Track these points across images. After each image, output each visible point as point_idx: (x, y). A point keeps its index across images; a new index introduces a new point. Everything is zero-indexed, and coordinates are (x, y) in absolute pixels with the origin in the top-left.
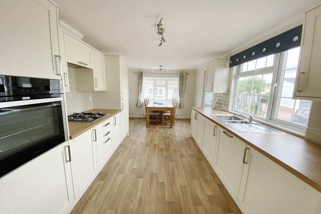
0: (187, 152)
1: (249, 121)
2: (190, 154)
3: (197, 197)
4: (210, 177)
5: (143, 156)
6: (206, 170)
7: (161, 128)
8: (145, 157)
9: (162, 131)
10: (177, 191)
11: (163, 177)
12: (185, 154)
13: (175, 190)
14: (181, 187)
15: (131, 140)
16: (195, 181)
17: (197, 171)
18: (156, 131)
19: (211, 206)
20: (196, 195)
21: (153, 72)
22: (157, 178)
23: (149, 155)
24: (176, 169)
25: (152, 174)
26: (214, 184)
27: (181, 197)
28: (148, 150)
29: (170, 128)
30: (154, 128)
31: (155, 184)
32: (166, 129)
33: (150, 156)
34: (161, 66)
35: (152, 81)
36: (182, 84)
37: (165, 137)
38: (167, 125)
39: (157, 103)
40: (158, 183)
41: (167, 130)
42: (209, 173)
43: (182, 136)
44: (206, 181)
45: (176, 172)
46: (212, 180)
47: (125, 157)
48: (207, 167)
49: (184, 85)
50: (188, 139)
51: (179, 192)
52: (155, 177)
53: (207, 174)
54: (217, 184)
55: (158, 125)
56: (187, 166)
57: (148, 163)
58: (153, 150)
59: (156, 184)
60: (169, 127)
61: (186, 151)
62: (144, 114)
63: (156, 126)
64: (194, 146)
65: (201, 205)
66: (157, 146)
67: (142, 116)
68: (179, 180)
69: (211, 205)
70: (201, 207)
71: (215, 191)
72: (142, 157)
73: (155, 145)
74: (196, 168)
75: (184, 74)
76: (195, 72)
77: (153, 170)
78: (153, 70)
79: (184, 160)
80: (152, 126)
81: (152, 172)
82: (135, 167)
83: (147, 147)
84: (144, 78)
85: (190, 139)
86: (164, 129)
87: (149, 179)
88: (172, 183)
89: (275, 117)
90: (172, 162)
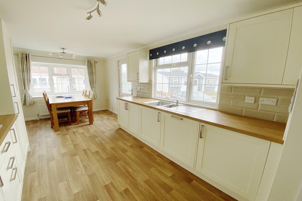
0: (126, 145)
1: (176, 104)
2: (130, 146)
3: (164, 184)
4: (160, 160)
5: (78, 170)
6: (152, 155)
7: (77, 127)
8: (82, 171)
9: (81, 130)
10: (145, 189)
11: (121, 184)
12: (126, 148)
13: (143, 190)
14: (145, 182)
15: (39, 156)
16: (152, 170)
17: (147, 159)
18: (74, 133)
19: (178, 185)
20: (162, 182)
21: (50, 55)
22: (115, 188)
23: (85, 167)
24: (127, 167)
25: (107, 187)
26: (166, 165)
27: (153, 193)
28: (79, 160)
29: (90, 125)
30: (67, 130)
31: (118, 196)
32: (85, 127)
33: (88, 166)
34: (63, 49)
35: (46, 68)
36: (91, 73)
37: (91, 136)
38: (83, 123)
39: (63, 97)
40: (121, 194)
41: (88, 128)
42: (156, 156)
43: (110, 130)
44: (159, 165)
45: (130, 170)
46: (162, 161)
47: (48, 184)
48: (152, 152)
49: (94, 75)
50: (118, 131)
51: (148, 189)
52: (112, 189)
53: (156, 158)
54: (168, 163)
55: (70, 125)
56: (136, 159)
57: (91, 177)
58: (86, 157)
59: (120, 196)
60: (88, 123)
61: (124, 143)
62: (41, 115)
63: (70, 127)
64: (128, 136)
65: (172, 189)
66: (88, 151)
67: (36, 118)
68: (138, 177)
69: (178, 183)
70: (173, 190)
71: (172, 170)
72: (77, 173)
73: (85, 151)
74: (144, 157)
75: (93, 62)
76: (104, 61)
77: (103, 182)
78: (50, 52)
79: (129, 153)
80: (63, 128)
81: (104, 185)
82: (75, 191)
83: (74, 157)
84: (32, 63)
85: (119, 131)
86: (82, 127)
87: (107, 194)
88: (135, 184)
89: (191, 99)
90: (118, 161)
